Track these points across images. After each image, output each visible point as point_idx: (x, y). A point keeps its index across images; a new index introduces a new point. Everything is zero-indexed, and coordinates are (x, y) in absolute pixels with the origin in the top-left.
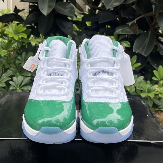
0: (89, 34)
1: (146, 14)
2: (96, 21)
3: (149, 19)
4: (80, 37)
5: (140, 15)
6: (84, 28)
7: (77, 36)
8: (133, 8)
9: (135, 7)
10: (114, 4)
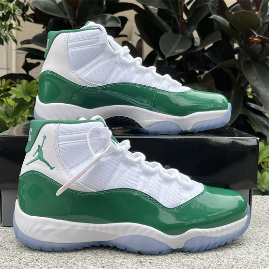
8: (205, 56)
9: (209, 55)
10: (177, 51)
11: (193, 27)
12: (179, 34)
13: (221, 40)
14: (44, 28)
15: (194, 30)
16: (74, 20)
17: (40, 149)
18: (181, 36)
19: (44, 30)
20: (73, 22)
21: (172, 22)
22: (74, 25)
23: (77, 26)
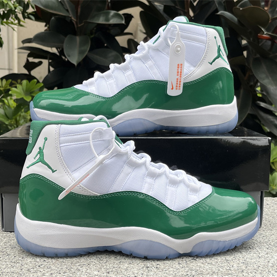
13: (229, 37)
16: (77, 17)
17: (41, 151)
19: (46, 28)
22: (76, 22)
23: (80, 24)
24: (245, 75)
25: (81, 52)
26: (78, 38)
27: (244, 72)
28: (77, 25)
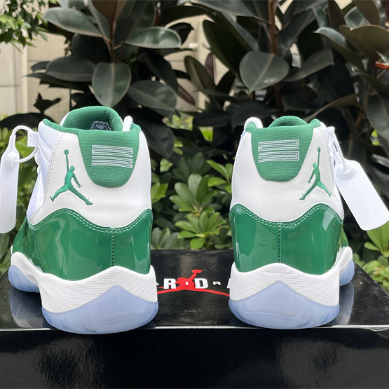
0: (211, 155)
1: (339, 100)
2: (226, 124)
3: (348, 112)
4: (190, 161)
5: (326, 103)
6: (197, 142)
7: (183, 159)
8: (310, 88)
9: (315, 87)
10: (266, 81)
11: (290, 41)
12: (270, 53)
13: (333, 64)
14: (66, 42)
15: (291, 45)
16: (111, 37)
18: (272, 55)
19: (67, 46)
20: (109, 40)
21: (259, 33)
22: (111, 44)
23: (116, 46)
24: (355, 118)
25: (118, 90)
26: (113, 67)
27: (355, 116)
28: (111, 47)
